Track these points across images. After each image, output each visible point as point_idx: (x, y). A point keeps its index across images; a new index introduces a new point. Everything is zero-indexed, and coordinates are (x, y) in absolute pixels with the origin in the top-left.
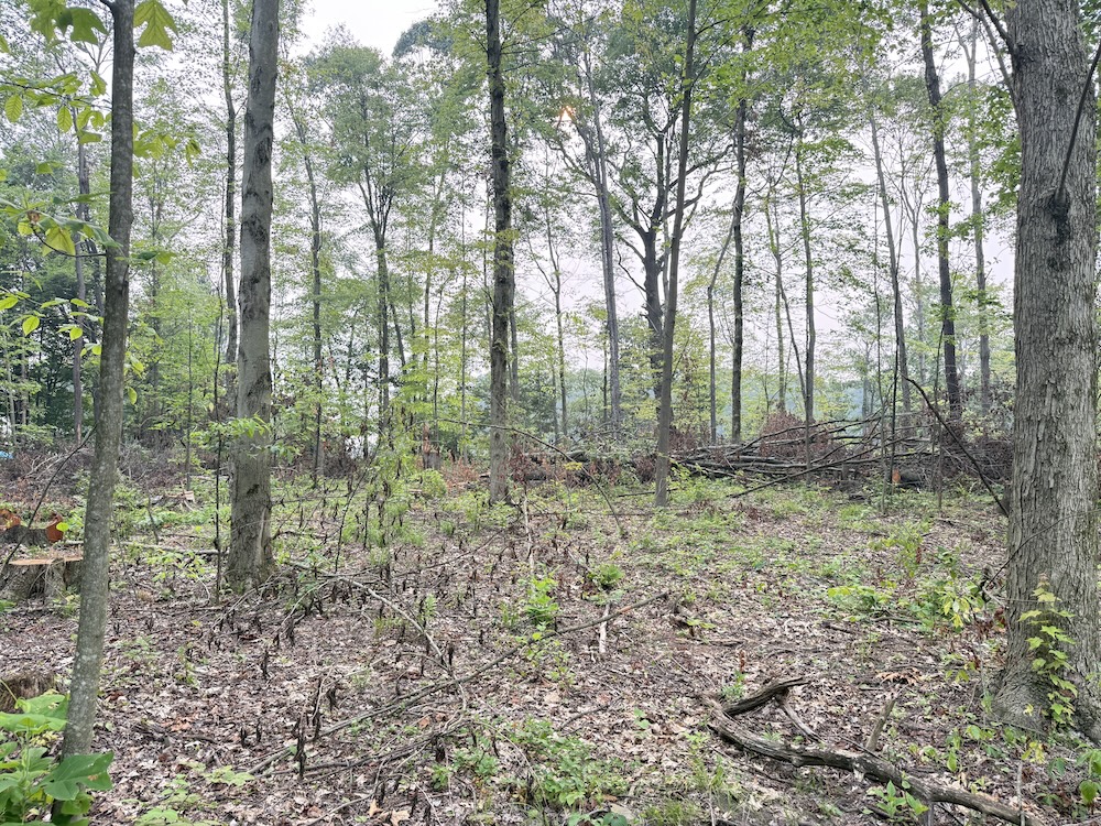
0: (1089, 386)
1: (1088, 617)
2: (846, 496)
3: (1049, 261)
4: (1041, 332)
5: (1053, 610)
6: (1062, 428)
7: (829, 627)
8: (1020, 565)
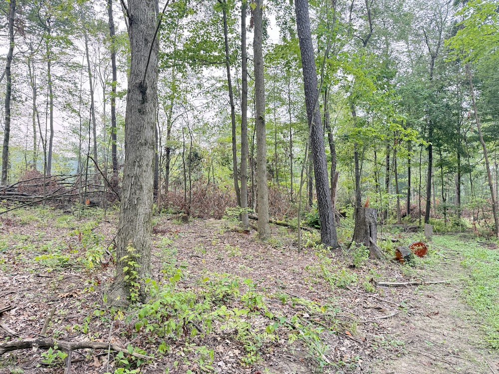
0: (151, 163)
1: (147, 256)
2: (62, 211)
3: (138, 110)
4: (134, 139)
5: (133, 254)
6: (141, 179)
7: (39, 276)
8: (122, 237)
